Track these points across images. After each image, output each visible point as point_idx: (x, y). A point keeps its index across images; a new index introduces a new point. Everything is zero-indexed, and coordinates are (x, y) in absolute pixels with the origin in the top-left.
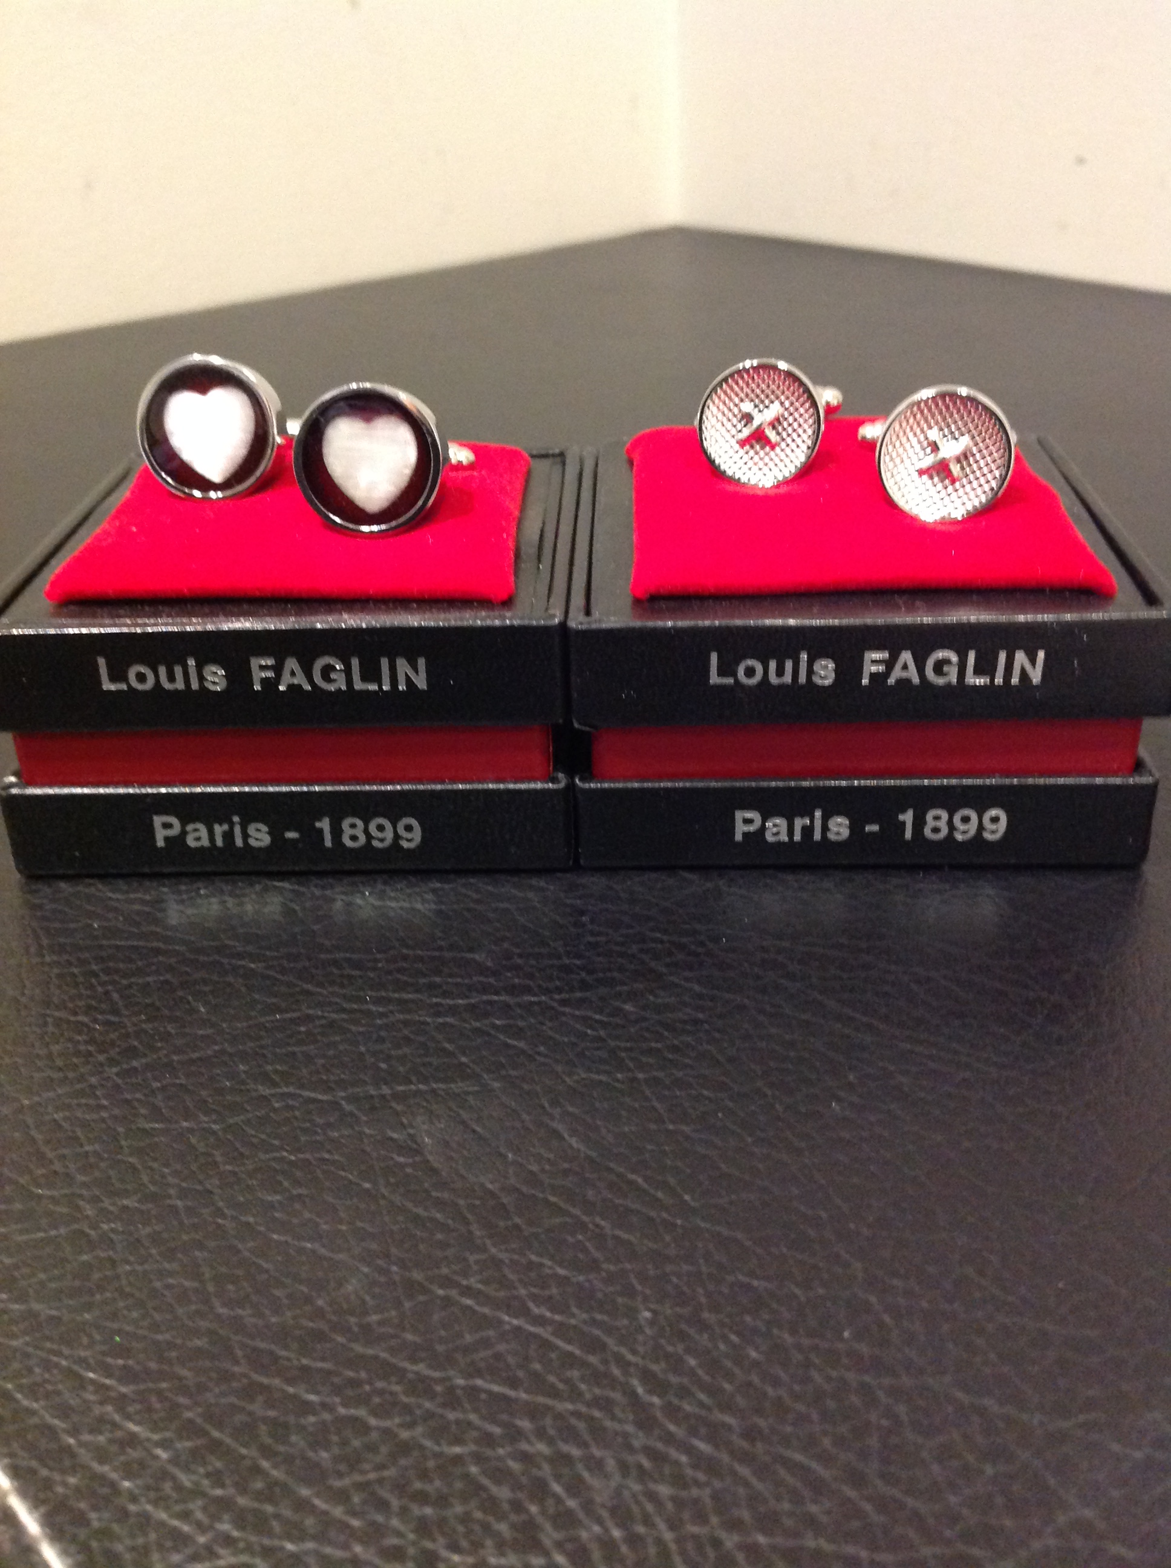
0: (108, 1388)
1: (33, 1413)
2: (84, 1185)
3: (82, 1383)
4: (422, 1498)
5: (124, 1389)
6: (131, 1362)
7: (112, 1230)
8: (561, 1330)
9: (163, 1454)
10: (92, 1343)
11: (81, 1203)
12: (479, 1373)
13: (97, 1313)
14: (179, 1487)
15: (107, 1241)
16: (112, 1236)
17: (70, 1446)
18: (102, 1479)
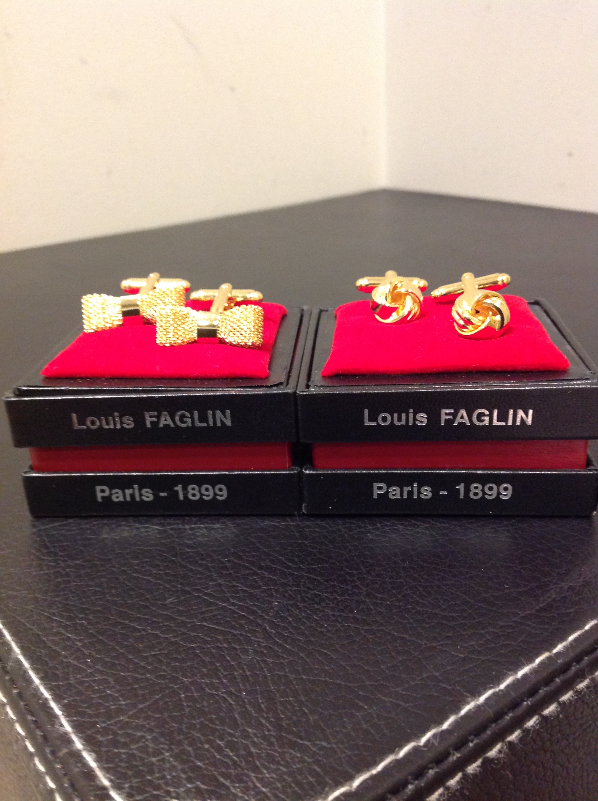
0: (61, 622)
1: (32, 629)
2: (61, 556)
3: (52, 621)
4: (176, 660)
5: (68, 623)
6: (72, 614)
7: (71, 571)
8: (241, 608)
9: (79, 644)
10: (58, 608)
11: (60, 562)
12: (205, 620)
13: (61, 598)
14: (84, 654)
15: (68, 575)
16: (71, 573)
17: (44, 640)
18: (55, 651)
